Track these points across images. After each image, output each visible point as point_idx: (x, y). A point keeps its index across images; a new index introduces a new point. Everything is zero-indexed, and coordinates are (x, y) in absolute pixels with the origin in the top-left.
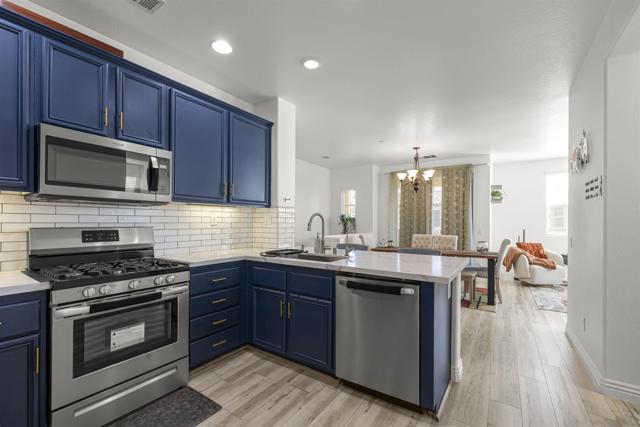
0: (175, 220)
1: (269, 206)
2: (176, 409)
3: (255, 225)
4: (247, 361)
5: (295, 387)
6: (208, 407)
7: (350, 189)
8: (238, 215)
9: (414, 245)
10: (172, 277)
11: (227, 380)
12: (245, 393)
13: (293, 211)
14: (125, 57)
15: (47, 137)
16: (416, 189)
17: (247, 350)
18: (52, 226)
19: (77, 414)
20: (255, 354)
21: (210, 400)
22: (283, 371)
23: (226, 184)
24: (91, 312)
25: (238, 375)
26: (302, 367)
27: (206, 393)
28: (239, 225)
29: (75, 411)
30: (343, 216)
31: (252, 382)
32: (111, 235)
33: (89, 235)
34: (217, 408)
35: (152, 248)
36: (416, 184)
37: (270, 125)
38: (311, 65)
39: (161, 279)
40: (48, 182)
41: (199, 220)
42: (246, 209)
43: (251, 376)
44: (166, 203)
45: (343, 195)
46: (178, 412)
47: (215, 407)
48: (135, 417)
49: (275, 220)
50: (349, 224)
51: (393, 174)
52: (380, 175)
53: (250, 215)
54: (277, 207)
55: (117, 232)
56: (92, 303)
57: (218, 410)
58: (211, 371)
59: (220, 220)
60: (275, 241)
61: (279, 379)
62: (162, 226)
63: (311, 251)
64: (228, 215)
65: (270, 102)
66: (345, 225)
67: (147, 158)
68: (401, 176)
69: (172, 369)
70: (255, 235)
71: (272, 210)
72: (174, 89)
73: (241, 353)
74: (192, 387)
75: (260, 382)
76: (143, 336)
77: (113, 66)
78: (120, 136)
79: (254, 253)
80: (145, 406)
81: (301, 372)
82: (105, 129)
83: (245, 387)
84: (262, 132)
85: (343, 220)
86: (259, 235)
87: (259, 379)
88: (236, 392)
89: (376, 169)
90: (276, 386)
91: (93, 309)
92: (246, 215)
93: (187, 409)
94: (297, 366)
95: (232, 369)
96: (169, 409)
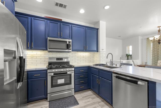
0: (74, 56)
1: (98, 52)
2: (70, 101)
3: (95, 57)
4: (89, 93)
5: (100, 106)
6: (76, 103)
7: (130, 45)
8: (89, 54)
9: (158, 65)
10: (70, 69)
11: (83, 97)
12: (86, 102)
13: (105, 53)
14: (62, 21)
15: (49, 40)
16: (159, 43)
17: (90, 90)
18: (52, 57)
19: (52, 95)
20: (92, 92)
21: (77, 101)
22: (98, 99)
23: (85, 46)
24: (54, 75)
25: (86, 97)
26: (104, 100)
27: (77, 99)
28: (90, 57)
29: (51, 95)
30: (127, 54)
31: (88, 100)
32: (61, 59)
33: (58, 59)
34: (78, 104)
35: (69, 62)
36: (159, 41)
37: (98, 29)
38: (107, 7)
39: (68, 69)
40: (49, 48)
41: (80, 56)
42: (92, 53)
43: (89, 98)
44: (71, 52)
45: (127, 48)
46: (70, 102)
47: (77, 104)
48: (62, 100)
49: (99, 56)
50: (129, 57)
51: (148, 39)
52: (142, 40)
53: (93, 54)
54: (100, 52)
55: (62, 58)
56: (54, 73)
57: (78, 105)
58: (80, 93)
59: (85, 56)
60: (99, 61)
61: (96, 101)
62: (72, 57)
63: (109, 65)
64: (87, 54)
65: (98, 23)
66: (128, 57)
67: (66, 42)
68: (151, 39)
69: (70, 91)
70: (95, 60)
71: (98, 53)
72: (72, 25)
73: (88, 91)
74: (75, 96)
75: (90, 101)
76: (64, 82)
77: (60, 23)
78: (62, 38)
79: (91, 64)
80: (64, 98)
81: (103, 101)
82: (59, 37)
83: (86, 101)
84: (96, 31)
85: (127, 56)
86: (96, 60)
87: (90, 99)
88: (84, 101)
89: (140, 38)
90: (94, 103)
91: (54, 74)
92: (92, 54)
93: (72, 102)
94: (102, 99)
95: (85, 95)
96: (68, 100)
